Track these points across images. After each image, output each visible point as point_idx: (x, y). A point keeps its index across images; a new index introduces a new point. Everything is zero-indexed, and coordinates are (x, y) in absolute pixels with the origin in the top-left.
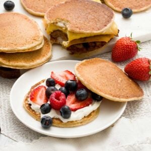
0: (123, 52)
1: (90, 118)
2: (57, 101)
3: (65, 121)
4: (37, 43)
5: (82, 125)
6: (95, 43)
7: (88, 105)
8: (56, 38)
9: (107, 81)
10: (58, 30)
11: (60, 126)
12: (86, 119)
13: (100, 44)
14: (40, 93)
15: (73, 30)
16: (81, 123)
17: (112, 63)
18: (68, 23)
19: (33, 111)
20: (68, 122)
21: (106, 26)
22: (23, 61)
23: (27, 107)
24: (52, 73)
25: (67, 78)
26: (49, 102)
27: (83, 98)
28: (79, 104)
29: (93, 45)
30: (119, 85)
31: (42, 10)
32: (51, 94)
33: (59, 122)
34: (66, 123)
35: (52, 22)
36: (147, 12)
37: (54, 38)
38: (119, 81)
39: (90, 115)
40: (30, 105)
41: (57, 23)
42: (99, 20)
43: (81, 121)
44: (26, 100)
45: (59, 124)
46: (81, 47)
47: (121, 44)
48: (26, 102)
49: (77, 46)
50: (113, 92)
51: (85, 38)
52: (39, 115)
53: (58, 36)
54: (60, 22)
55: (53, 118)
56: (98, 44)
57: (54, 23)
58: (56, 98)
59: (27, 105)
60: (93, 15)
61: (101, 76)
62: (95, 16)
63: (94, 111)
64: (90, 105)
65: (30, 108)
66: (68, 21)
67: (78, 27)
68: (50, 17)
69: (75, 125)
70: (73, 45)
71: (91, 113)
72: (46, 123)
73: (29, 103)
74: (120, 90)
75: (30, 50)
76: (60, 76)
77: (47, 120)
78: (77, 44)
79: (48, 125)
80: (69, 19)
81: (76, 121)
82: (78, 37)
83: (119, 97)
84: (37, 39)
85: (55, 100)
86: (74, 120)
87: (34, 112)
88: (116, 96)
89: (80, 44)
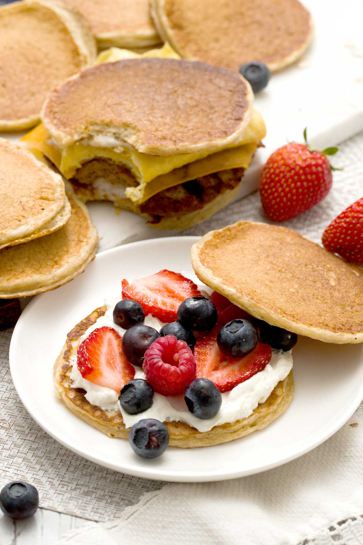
0: (297, 188)
1: (274, 407)
2: (173, 368)
3: (204, 426)
4: (55, 207)
5: (257, 431)
6: (215, 175)
7: (262, 367)
8: (91, 185)
9: (300, 285)
10: (97, 160)
11: (192, 444)
12: (264, 410)
13: (231, 176)
14: (104, 349)
15: (156, 149)
16: (253, 425)
17: (267, 226)
18: (130, 130)
19: (96, 408)
20: (215, 428)
21: (239, 119)
22: (29, 271)
23: (73, 400)
24: (124, 283)
25: (172, 294)
26: (140, 375)
27: (245, 348)
28: (235, 367)
29: (213, 182)
30: (336, 294)
31: (8, 111)
32: (145, 349)
33: (186, 432)
34: (208, 433)
35: (76, 137)
36: (302, 64)
37: (85, 186)
38: (333, 283)
39: (273, 396)
40: (81, 391)
41: (91, 137)
42: (211, 108)
43: (252, 419)
44: (64, 377)
45: (186, 438)
46: (180, 195)
47: (286, 165)
48: (66, 385)
49: (168, 195)
50: (327, 318)
51: (186, 167)
52: (117, 421)
53: (97, 177)
54: (99, 132)
55: (165, 423)
56: (225, 178)
57: (82, 139)
58: (165, 361)
59: (72, 395)
60: (188, 95)
61: (278, 275)
62: (197, 97)
63: (280, 384)
64: (268, 367)
65: (84, 401)
66: (126, 126)
67: (164, 138)
68: (65, 125)
69: (235, 437)
70: (158, 194)
71: (276, 388)
72: (150, 440)
73: (74, 386)
74: (343, 307)
75: (44, 232)
76: (150, 289)
77: (151, 434)
78: (168, 190)
79: (158, 446)
80: (128, 118)
81: (238, 422)
82: (167, 167)
83: (350, 330)
84: (50, 196)
85: (166, 366)
86: (231, 420)
87: (98, 413)
88: (340, 329)
89: (175, 188)
